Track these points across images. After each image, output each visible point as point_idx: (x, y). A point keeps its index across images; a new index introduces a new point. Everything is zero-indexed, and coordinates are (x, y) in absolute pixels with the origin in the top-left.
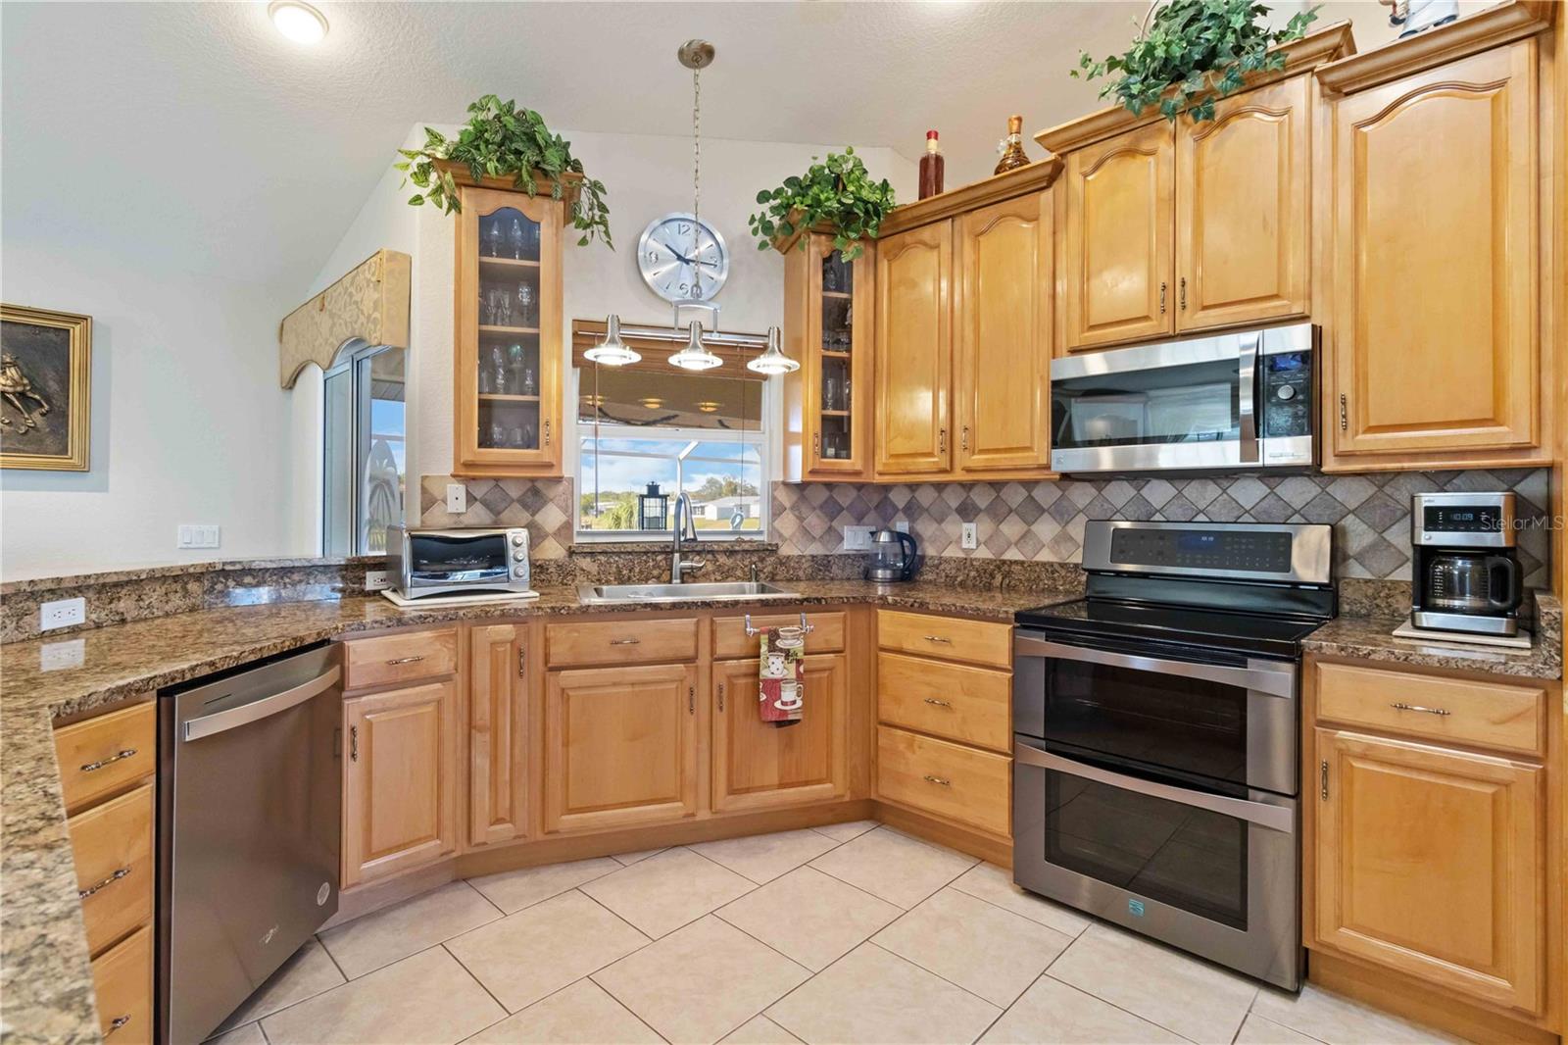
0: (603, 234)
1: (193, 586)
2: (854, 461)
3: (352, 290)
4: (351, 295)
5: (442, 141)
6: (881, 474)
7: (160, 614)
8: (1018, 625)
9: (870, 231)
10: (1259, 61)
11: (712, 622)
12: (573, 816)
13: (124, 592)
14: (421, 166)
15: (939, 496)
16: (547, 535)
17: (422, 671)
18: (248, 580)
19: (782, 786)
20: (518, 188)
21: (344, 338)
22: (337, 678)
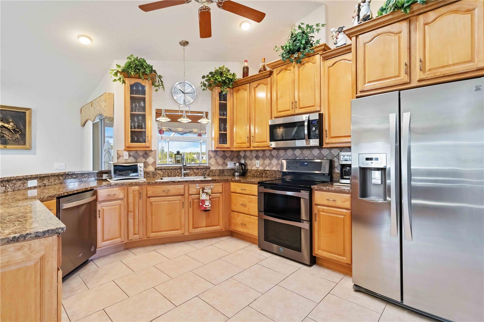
0: (162, 88)
1: (61, 178)
2: (228, 145)
3: (99, 102)
4: (99, 103)
5: (120, 67)
6: (235, 148)
7: (54, 184)
8: (259, 185)
9: (230, 86)
10: (309, 51)
11: (188, 186)
12: (153, 234)
13: (45, 179)
14: (115, 73)
15: (251, 154)
16: (149, 165)
17: (116, 197)
18: (74, 176)
19: (206, 227)
20: (139, 78)
21: (97, 114)
22: (95, 198)
